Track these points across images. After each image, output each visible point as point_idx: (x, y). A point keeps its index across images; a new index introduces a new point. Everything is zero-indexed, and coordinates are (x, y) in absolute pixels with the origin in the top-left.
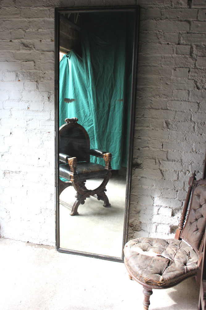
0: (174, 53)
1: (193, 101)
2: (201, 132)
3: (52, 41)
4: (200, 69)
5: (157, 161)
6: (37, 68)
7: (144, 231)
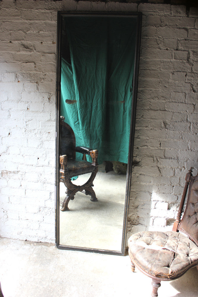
0: (172, 58)
1: (190, 102)
2: (196, 132)
3: (53, 43)
4: (196, 73)
5: (155, 159)
6: (38, 70)
7: (141, 224)
